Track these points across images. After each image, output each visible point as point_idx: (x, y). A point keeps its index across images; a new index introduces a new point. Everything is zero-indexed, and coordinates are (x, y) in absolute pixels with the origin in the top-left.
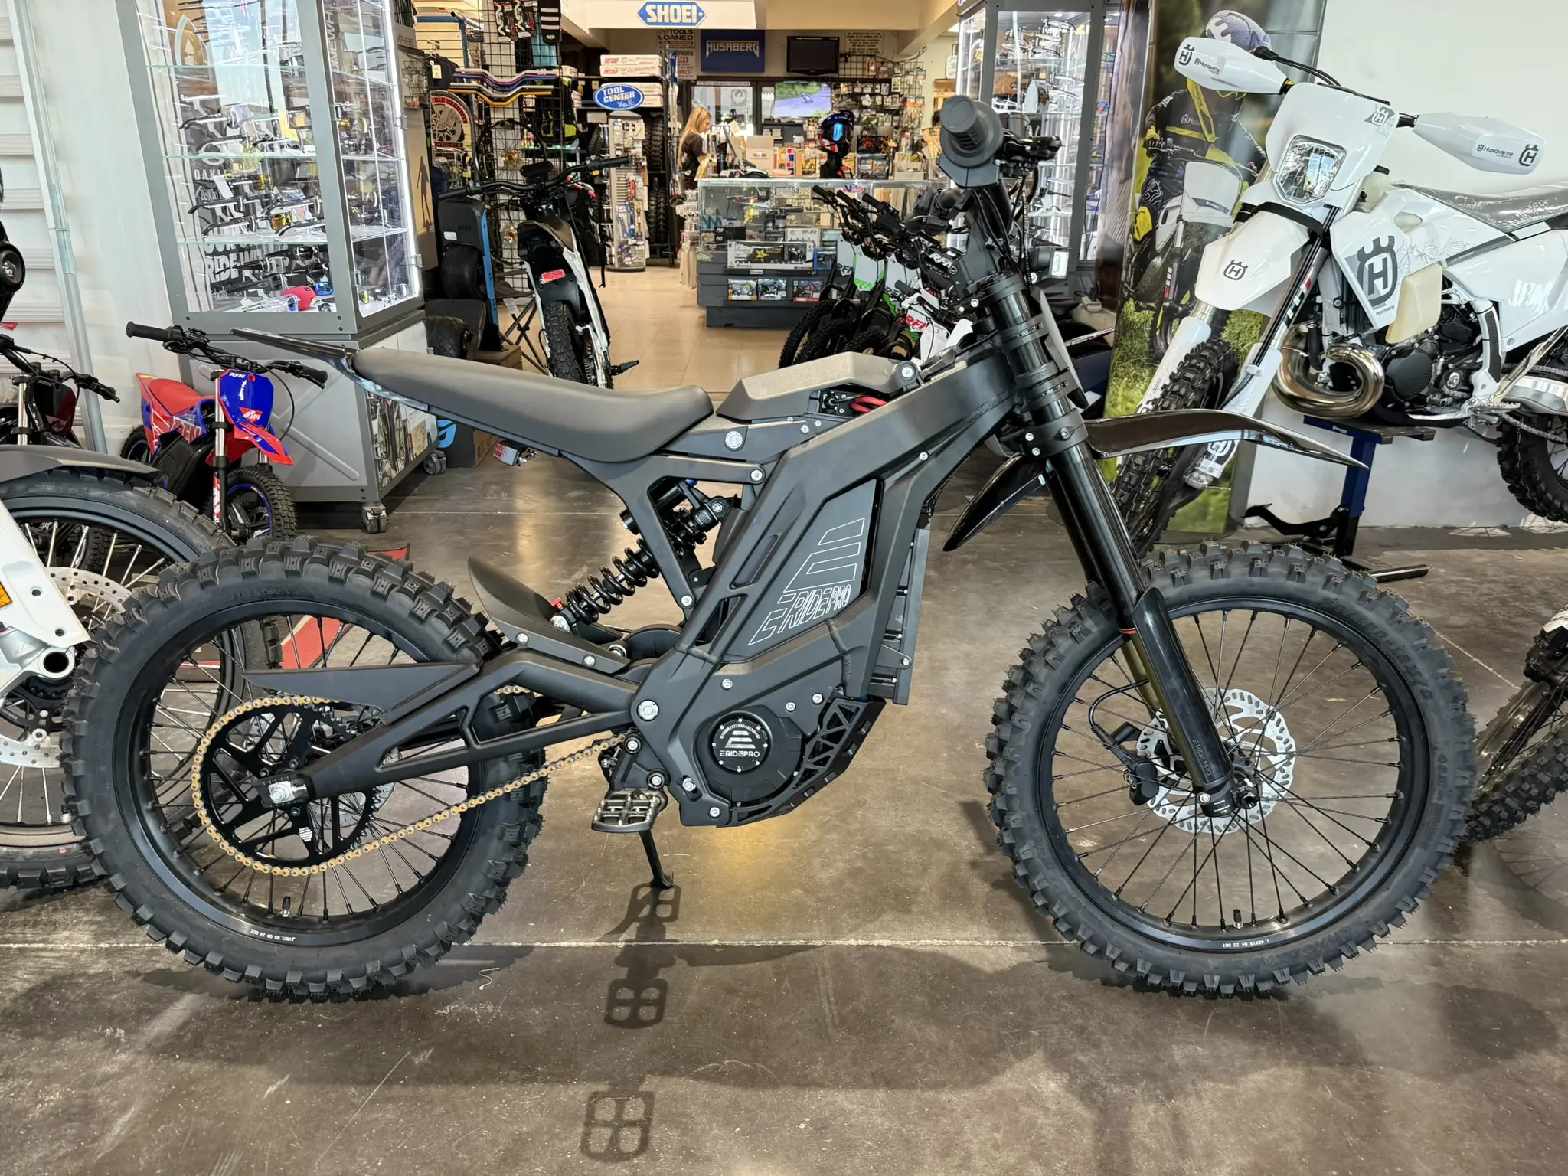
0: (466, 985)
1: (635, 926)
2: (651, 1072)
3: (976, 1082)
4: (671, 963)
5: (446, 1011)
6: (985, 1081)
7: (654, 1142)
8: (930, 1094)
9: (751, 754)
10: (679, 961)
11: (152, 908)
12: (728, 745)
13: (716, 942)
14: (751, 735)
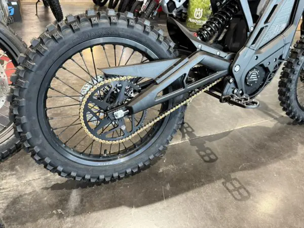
0: (159, 162)
1: (186, 135)
2: (229, 172)
3: (296, 153)
4: (205, 143)
5: (161, 171)
6: (297, 153)
7: (250, 191)
8: (291, 159)
9: (255, 80)
10: (206, 141)
11: (62, 166)
12: (251, 78)
13: (209, 135)
14: (257, 74)
